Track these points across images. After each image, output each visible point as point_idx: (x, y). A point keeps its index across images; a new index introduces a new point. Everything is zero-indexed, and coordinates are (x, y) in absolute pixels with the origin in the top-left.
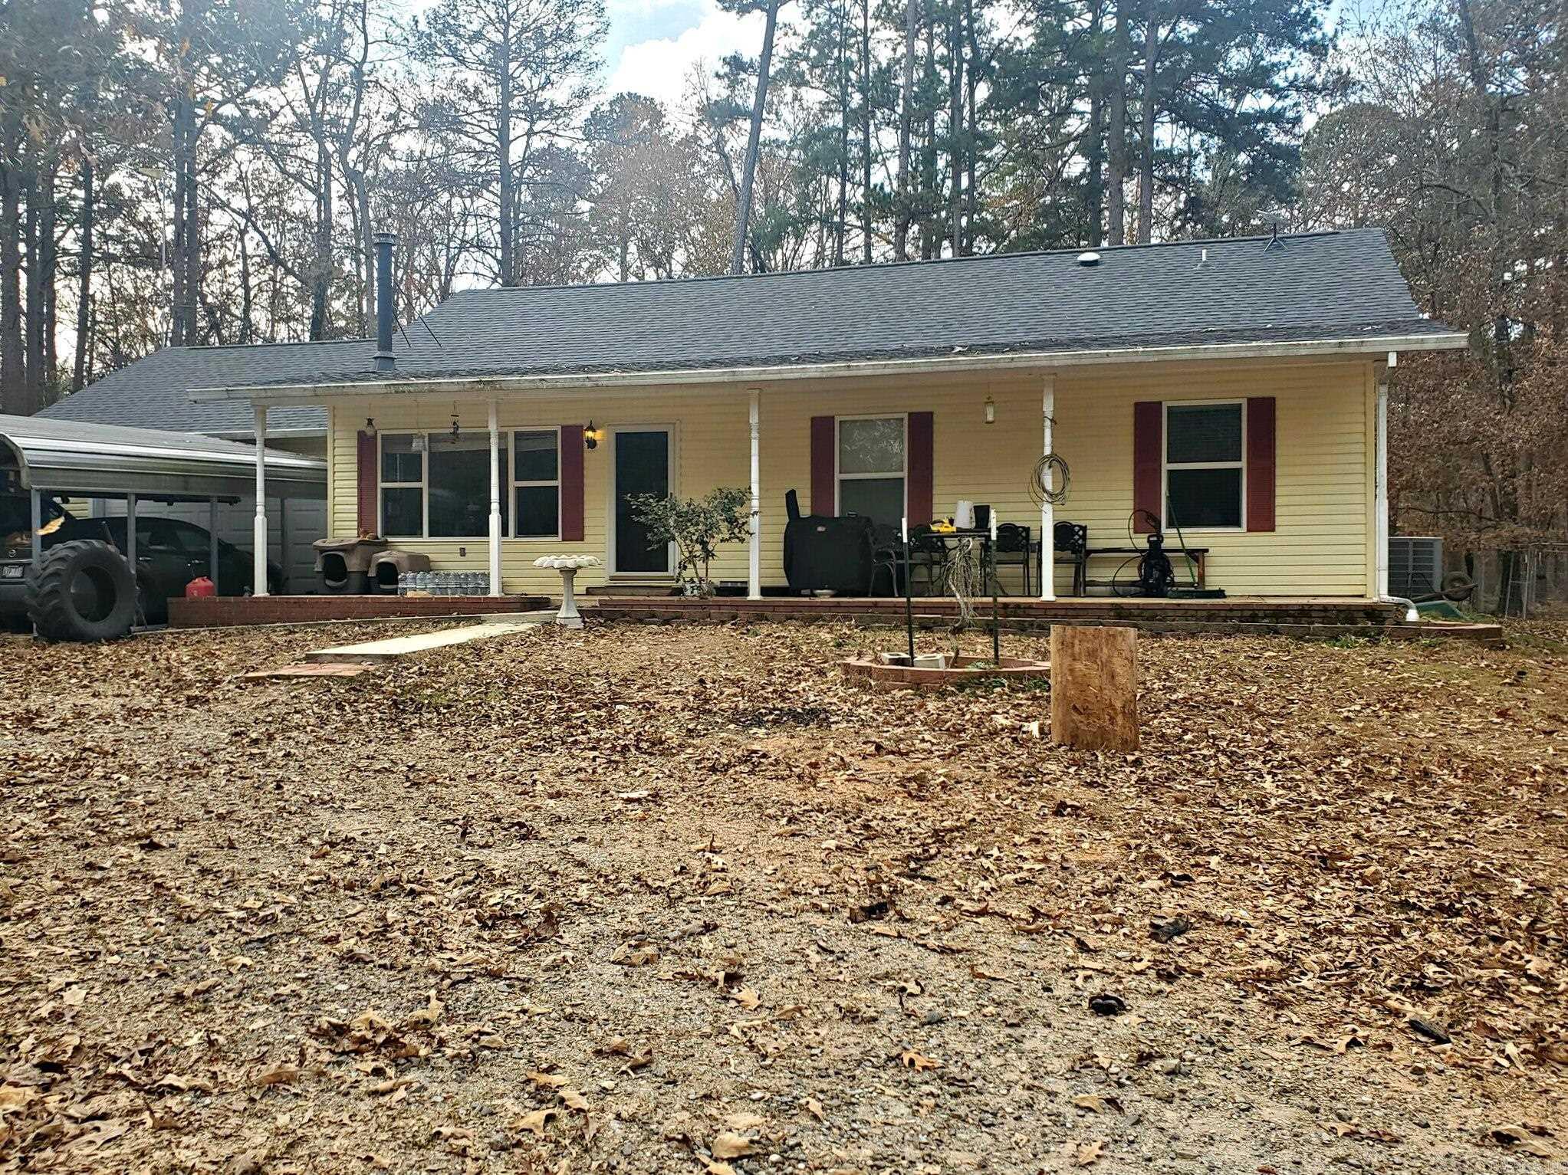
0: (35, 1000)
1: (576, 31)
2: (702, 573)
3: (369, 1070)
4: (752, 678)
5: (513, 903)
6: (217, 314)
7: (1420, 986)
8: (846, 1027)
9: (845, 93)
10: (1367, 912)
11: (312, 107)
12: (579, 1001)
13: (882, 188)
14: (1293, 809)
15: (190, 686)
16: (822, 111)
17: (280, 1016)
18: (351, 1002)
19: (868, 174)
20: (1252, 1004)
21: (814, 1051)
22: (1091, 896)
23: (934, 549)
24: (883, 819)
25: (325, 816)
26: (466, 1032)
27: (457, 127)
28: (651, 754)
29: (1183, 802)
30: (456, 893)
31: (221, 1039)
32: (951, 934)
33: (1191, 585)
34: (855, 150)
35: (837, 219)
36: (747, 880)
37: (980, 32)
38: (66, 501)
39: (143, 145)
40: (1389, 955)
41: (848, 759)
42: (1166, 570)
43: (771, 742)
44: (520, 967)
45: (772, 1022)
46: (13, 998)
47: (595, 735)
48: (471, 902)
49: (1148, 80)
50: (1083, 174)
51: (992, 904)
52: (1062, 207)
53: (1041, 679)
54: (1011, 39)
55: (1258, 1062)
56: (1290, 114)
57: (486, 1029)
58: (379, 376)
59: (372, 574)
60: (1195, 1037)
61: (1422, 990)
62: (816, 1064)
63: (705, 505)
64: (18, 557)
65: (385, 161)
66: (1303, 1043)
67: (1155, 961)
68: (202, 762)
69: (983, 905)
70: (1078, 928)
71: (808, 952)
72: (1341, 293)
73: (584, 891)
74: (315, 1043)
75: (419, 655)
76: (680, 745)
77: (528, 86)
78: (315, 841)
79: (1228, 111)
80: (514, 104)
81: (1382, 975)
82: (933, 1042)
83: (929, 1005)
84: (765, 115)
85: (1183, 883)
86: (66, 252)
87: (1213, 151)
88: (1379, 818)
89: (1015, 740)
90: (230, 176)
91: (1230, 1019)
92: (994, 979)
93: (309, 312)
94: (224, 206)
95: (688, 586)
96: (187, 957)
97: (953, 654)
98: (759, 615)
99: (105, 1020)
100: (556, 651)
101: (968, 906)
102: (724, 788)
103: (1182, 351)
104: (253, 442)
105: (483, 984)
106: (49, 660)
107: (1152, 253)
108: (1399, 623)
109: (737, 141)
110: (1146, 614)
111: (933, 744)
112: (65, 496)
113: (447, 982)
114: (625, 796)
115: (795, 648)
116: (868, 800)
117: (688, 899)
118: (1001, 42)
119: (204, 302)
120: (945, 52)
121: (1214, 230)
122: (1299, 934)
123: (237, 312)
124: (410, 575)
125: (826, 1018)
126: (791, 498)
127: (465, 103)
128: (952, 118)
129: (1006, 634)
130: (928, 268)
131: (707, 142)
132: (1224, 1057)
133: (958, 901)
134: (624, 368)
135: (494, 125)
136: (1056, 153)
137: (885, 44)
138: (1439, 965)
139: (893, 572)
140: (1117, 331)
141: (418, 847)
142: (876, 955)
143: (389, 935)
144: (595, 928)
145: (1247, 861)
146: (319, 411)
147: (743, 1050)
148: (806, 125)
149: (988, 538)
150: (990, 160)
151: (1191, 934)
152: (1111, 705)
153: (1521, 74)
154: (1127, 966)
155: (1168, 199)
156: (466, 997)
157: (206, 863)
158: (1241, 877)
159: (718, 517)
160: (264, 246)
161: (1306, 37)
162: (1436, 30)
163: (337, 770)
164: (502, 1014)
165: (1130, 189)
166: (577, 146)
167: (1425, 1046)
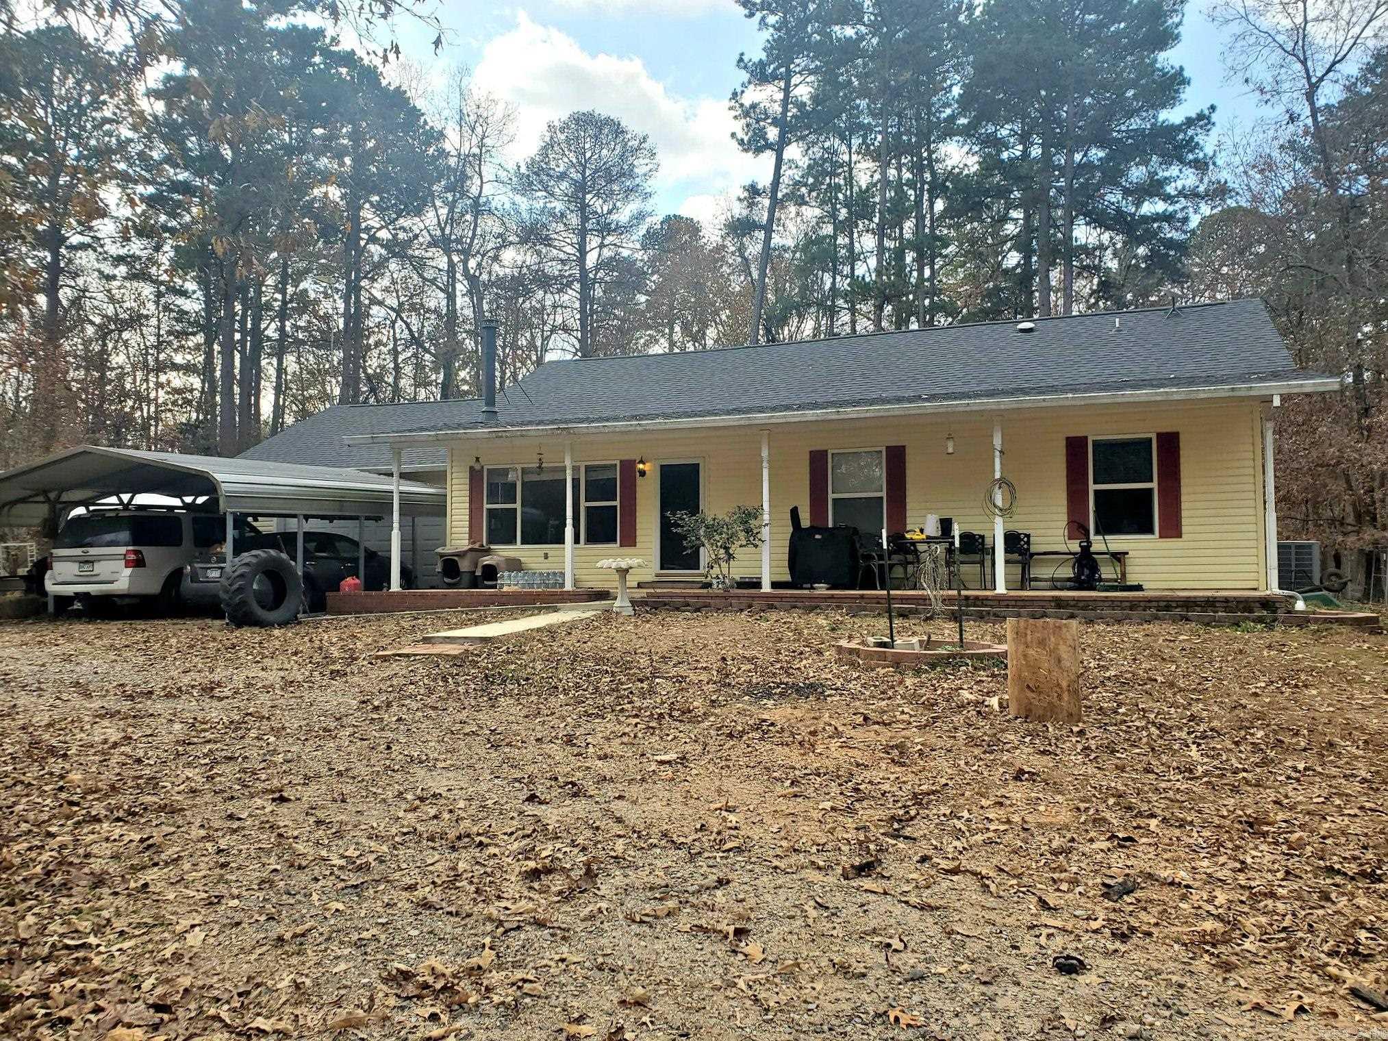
0: (163, 941)
1: (636, 170)
2: (725, 571)
3: (427, 1016)
4: (765, 657)
5: (560, 856)
6: (375, 382)
7: (1355, 953)
8: (839, 982)
9: (835, 209)
10: (1297, 876)
11: (443, 230)
12: (609, 951)
13: (863, 278)
14: (1218, 776)
15: (334, 662)
16: (817, 223)
17: (360, 959)
18: (420, 947)
19: (853, 269)
20: (1201, 965)
21: (810, 1006)
22: (1049, 856)
23: (908, 552)
24: (870, 782)
25: (421, 772)
26: (513, 979)
27: (547, 241)
28: (681, 721)
29: (1122, 769)
30: (516, 845)
31: (308, 982)
32: (929, 891)
33: (1116, 580)
34: (843, 251)
35: (829, 303)
36: (756, 838)
37: (937, 161)
38: (256, 520)
39: (323, 261)
40: (1322, 920)
41: (840, 729)
42: (1094, 568)
43: (778, 713)
44: (563, 916)
45: (774, 976)
46: (146, 938)
47: (638, 704)
48: (527, 853)
49: (1067, 193)
50: (1018, 265)
51: (964, 863)
52: (1002, 290)
53: (999, 660)
54: (961, 166)
55: (1214, 1028)
56: (1179, 215)
57: (530, 977)
58: (484, 424)
59: (478, 573)
60: (1153, 1000)
61: (1358, 956)
62: (812, 1019)
63: (727, 519)
64: (217, 562)
65: (496, 267)
66: (1253, 1008)
67: (1109, 920)
68: (333, 725)
69: (957, 863)
70: (1039, 886)
71: (806, 907)
72: (1228, 350)
73: (620, 845)
74: (385, 988)
75: (506, 638)
76: (704, 714)
77: (599, 211)
78: (410, 797)
79: (1130, 214)
80: (589, 226)
81: (1319, 940)
82: (916, 999)
83: (912, 962)
84: (775, 227)
85: (1128, 844)
86: (269, 339)
87: (1119, 246)
88: (1295, 785)
89: (979, 713)
90: (385, 282)
91: (1182, 981)
92: (968, 936)
93: (441, 379)
94: (381, 303)
95: (714, 581)
96: (292, 901)
97: (925, 638)
98: (770, 604)
99: (216, 962)
100: (612, 633)
101: (944, 864)
102: (740, 752)
103: (1104, 396)
104: (391, 475)
105: (531, 932)
106: (235, 641)
107: (1075, 322)
108: (1289, 612)
109: (754, 248)
110: (1081, 604)
111: (911, 716)
112: (256, 517)
113: (501, 930)
114: (659, 758)
115: (798, 631)
116: (858, 765)
117: (706, 855)
118: (954, 168)
119: (365, 372)
120: (911, 176)
121: (1120, 304)
122: (1235, 896)
123: (391, 380)
124: (506, 574)
125: (822, 973)
126: (794, 513)
127: (554, 225)
128: (917, 226)
129: (968, 621)
130: (900, 336)
131: (732, 249)
132: (1181, 1021)
133: (935, 860)
134: (666, 416)
135: (575, 240)
136: (997, 250)
137: (865, 173)
138: (1370, 930)
139: (876, 570)
140: (1051, 382)
141: (490, 802)
142: (865, 911)
143: (458, 884)
144: (627, 881)
145: (1182, 824)
146: (443, 451)
147: (749, 1003)
148: (806, 234)
149: (952, 544)
150: (946, 256)
151: (1138, 894)
152: (1058, 685)
153: (1363, 180)
154: (1084, 924)
155: (1084, 283)
156: (516, 945)
157: (321, 814)
158: (1178, 839)
159: (738, 528)
160: (406, 332)
161: (1191, 157)
162: (1294, 149)
163: (436, 733)
164: (544, 962)
165: (1055, 276)
166: (636, 255)
167: (1367, 1015)
